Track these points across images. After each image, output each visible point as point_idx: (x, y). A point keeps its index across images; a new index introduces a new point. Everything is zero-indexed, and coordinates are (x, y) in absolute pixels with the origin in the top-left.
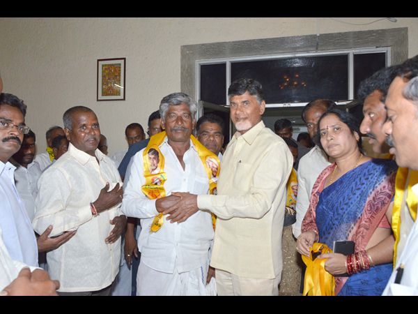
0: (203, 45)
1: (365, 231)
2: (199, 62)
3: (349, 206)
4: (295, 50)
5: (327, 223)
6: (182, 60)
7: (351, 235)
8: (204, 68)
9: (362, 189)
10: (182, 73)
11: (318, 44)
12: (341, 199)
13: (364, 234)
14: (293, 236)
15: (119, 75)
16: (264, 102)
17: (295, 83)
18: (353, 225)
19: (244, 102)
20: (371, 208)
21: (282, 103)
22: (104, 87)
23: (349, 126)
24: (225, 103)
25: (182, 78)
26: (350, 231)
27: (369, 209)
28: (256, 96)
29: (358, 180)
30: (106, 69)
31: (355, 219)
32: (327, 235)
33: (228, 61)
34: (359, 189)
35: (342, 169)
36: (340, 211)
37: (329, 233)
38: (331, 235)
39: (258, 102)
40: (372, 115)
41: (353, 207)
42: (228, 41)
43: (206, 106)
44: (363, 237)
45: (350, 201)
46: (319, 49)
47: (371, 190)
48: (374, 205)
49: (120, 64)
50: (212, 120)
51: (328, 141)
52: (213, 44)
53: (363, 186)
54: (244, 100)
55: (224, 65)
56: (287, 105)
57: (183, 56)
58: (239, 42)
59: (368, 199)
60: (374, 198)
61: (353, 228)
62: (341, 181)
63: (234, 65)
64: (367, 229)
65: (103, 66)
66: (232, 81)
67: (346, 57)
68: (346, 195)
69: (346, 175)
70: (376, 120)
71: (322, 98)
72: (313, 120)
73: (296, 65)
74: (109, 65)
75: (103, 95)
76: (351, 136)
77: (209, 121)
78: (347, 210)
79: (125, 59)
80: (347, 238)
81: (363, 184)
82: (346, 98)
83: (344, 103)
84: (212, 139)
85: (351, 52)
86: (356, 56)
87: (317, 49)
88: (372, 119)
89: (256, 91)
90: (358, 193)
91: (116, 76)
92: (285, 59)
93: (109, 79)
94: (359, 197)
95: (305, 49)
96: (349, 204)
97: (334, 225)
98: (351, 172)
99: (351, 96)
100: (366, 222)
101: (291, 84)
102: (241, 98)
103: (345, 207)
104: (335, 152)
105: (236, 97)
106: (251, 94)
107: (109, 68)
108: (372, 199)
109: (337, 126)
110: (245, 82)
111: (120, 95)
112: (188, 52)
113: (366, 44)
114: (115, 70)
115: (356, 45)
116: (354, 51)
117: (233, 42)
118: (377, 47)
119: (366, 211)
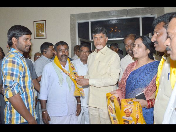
0: (79, 14)
1: (150, 92)
2: (77, 22)
3: (144, 81)
5: (132, 87)
6: (70, 21)
8: (80, 24)
10: (71, 26)
11: (127, 13)
12: (140, 77)
15: (44, 28)
17: (116, 31)
18: (144, 89)
19: (100, 37)
21: (113, 38)
22: (37, 33)
25: (71, 28)
27: (153, 82)
28: (105, 35)
29: (148, 69)
31: (146, 86)
32: (131, 92)
33: (90, 21)
34: (149, 73)
36: (139, 82)
38: (133, 92)
39: (105, 37)
40: (158, 33)
43: (81, 40)
46: (128, 15)
47: (155, 75)
48: (155, 81)
49: (44, 23)
50: (85, 46)
52: (84, 14)
53: (151, 72)
54: (100, 36)
55: (88, 23)
56: (115, 39)
57: (71, 19)
58: (95, 13)
59: (153, 78)
61: (144, 90)
63: (92, 23)
64: (151, 91)
65: (36, 24)
67: (138, 19)
68: (142, 75)
70: (160, 35)
74: (38, 23)
75: (36, 36)
77: (84, 46)
79: (45, 21)
84: (85, 54)
86: (143, 19)
88: (157, 35)
89: (105, 33)
90: (148, 75)
91: (42, 28)
93: (39, 29)
94: (149, 77)
95: (122, 16)
99: (141, 35)
100: (150, 88)
101: (114, 31)
102: (99, 35)
105: (97, 35)
106: (103, 34)
107: (39, 25)
110: (100, 28)
111: (44, 36)
112: (73, 17)
113: (147, 13)
114: (42, 26)
115: (143, 14)
116: (142, 16)
117: (92, 13)
118: (151, 14)
119: (151, 84)
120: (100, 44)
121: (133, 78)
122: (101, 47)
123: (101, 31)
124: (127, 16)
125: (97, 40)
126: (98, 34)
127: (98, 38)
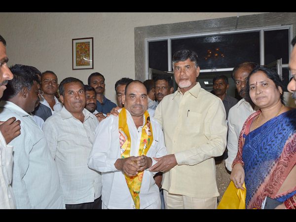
0: (151, 26)
1: (284, 167)
2: (147, 40)
4: (219, 29)
5: (252, 159)
6: (135, 38)
8: (151, 44)
9: (284, 133)
10: (135, 48)
11: (237, 24)
12: (265, 141)
13: (283, 170)
14: (226, 168)
15: (89, 50)
16: (199, 68)
17: (216, 55)
18: (274, 163)
20: (290, 149)
21: (210, 69)
22: (78, 59)
23: (275, 82)
24: (167, 70)
26: (272, 168)
27: (288, 149)
28: (194, 62)
29: (280, 126)
30: (78, 46)
31: (276, 157)
32: (252, 170)
33: (169, 38)
34: (280, 133)
35: (266, 117)
36: (264, 151)
37: (254, 168)
38: (255, 170)
39: (196, 67)
41: (275, 148)
42: (169, 23)
43: (154, 73)
44: (282, 172)
45: (273, 143)
46: (238, 27)
47: (291, 134)
48: (292, 147)
49: (89, 42)
51: (256, 94)
52: (159, 26)
53: (285, 131)
54: (186, 65)
55: (166, 42)
56: (214, 70)
57: (136, 35)
58: (177, 24)
59: (287, 142)
60: (292, 141)
62: (265, 126)
63: (173, 41)
64: (286, 166)
65: (76, 43)
67: (257, 34)
68: (269, 137)
69: (270, 121)
72: (241, 78)
74: (80, 43)
75: (77, 66)
76: (276, 90)
78: (269, 150)
79: (92, 38)
81: (285, 129)
85: (262, 30)
86: (266, 33)
89: (194, 59)
90: (280, 136)
91: (86, 51)
93: (81, 53)
94: (280, 140)
95: (228, 28)
96: (272, 145)
97: (258, 161)
98: (274, 119)
99: (262, 63)
100: (285, 160)
103: (268, 147)
104: (262, 103)
105: (180, 62)
106: (192, 61)
107: (81, 46)
108: (291, 142)
109: (265, 83)
110: (186, 51)
111: (89, 65)
112: (139, 32)
113: (274, 23)
114: (86, 47)
115: (266, 24)
116: (264, 29)
117: (174, 24)
118: (282, 25)
119: (284, 152)
120: (187, 79)
121: (253, 142)
122: (188, 83)
123: (188, 56)
124: (236, 28)
125: (181, 72)
127: (183, 68)
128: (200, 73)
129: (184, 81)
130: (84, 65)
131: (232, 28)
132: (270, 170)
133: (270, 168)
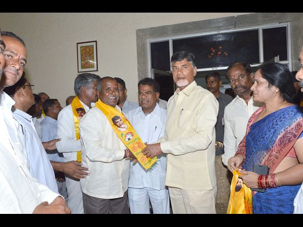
0: (152, 28)
2: (149, 41)
3: (264, 140)
4: (219, 28)
6: (137, 40)
7: (263, 161)
8: (153, 45)
9: (276, 128)
10: (137, 50)
11: (236, 23)
12: (260, 134)
13: (275, 162)
15: (93, 53)
16: (196, 68)
17: (220, 53)
18: (265, 154)
19: (183, 66)
20: (281, 143)
21: (211, 67)
22: (83, 62)
24: (169, 70)
26: (263, 158)
30: (83, 49)
31: (267, 149)
33: (170, 39)
34: (274, 128)
36: (258, 143)
39: (192, 66)
41: (267, 141)
42: (169, 24)
43: (156, 73)
44: (274, 164)
45: (266, 136)
46: (237, 26)
47: (282, 130)
48: (283, 141)
49: (93, 46)
52: (159, 27)
53: (277, 126)
54: (183, 64)
55: (167, 42)
56: (215, 69)
57: (138, 37)
58: (178, 25)
60: (283, 136)
61: (265, 156)
63: (175, 42)
64: (277, 158)
65: (81, 47)
66: (174, 52)
67: (256, 31)
71: (240, 62)
73: (220, 39)
74: (85, 47)
75: (82, 68)
78: (262, 142)
79: (96, 41)
80: (260, 162)
81: (277, 124)
82: (258, 62)
83: (257, 65)
85: (260, 28)
86: (264, 31)
87: (235, 26)
89: (191, 59)
91: (91, 54)
92: (212, 36)
93: (86, 56)
94: (273, 134)
95: (227, 27)
96: (265, 138)
99: (262, 60)
100: (276, 153)
101: (216, 54)
102: (182, 63)
106: (188, 61)
107: (85, 49)
111: (94, 67)
112: (141, 34)
113: (271, 21)
114: (90, 50)
115: (264, 22)
116: (263, 27)
117: (174, 25)
118: (280, 23)
119: (276, 145)
120: (184, 78)
122: (186, 82)
123: (185, 56)
124: (235, 27)
125: (178, 71)
126: (179, 61)
127: (180, 67)
128: (197, 72)
129: (181, 80)
130: (88, 68)
131: (231, 27)
132: (262, 160)
133: (262, 158)
